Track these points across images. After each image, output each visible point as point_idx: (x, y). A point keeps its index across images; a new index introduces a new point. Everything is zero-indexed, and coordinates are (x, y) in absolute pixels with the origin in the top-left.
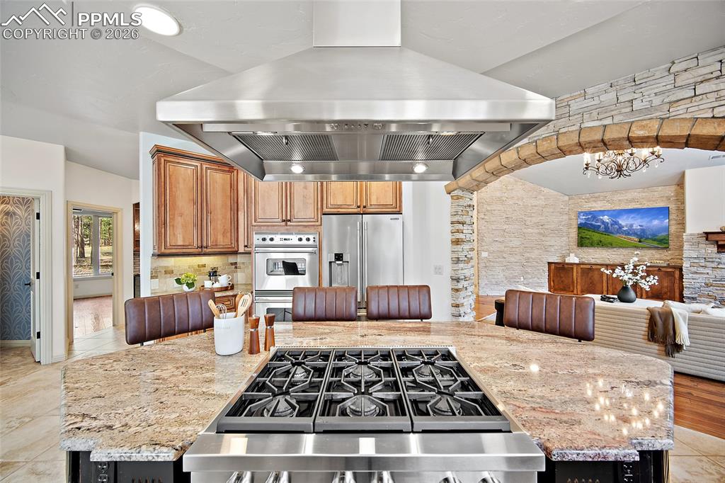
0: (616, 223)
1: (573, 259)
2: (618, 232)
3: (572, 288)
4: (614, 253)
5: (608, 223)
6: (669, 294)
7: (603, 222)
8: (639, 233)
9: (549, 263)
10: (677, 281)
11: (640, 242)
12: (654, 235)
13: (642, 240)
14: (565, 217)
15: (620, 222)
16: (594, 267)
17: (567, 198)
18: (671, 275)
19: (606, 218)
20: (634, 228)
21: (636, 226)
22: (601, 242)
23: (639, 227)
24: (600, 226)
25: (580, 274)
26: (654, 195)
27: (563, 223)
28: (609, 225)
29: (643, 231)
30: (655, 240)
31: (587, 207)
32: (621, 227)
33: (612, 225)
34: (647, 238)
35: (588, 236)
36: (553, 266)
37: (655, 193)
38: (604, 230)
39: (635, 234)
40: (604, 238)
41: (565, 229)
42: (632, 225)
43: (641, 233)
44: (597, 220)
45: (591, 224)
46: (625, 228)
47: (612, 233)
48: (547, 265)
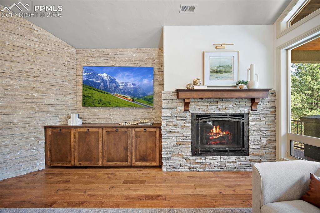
0: (113, 81)
1: (75, 121)
2: (115, 91)
3: (69, 158)
4: (114, 113)
5: (107, 81)
6: (152, 154)
7: (103, 80)
8: (132, 92)
9: (46, 128)
10: (158, 141)
11: (133, 101)
12: (144, 94)
13: (135, 99)
14: (72, 72)
15: (117, 80)
16: (91, 130)
17: (74, 50)
18: (153, 134)
19: (105, 76)
20: (128, 86)
21: (130, 86)
22: (101, 100)
23: (132, 86)
24: (99, 84)
25: (77, 140)
26: (144, 55)
27: (69, 79)
28: (108, 83)
29: (136, 90)
30: (145, 99)
31: (92, 63)
32: (117, 86)
33: (110, 83)
34: (139, 98)
35: (89, 95)
36: (50, 131)
37: (145, 54)
38: (103, 88)
39: (129, 93)
40: (103, 96)
41: (71, 86)
42: (126, 84)
43: (134, 92)
44: (97, 78)
45: (92, 82)
46: (121, 87)
47: (111, 92)
48: (43, 130)
